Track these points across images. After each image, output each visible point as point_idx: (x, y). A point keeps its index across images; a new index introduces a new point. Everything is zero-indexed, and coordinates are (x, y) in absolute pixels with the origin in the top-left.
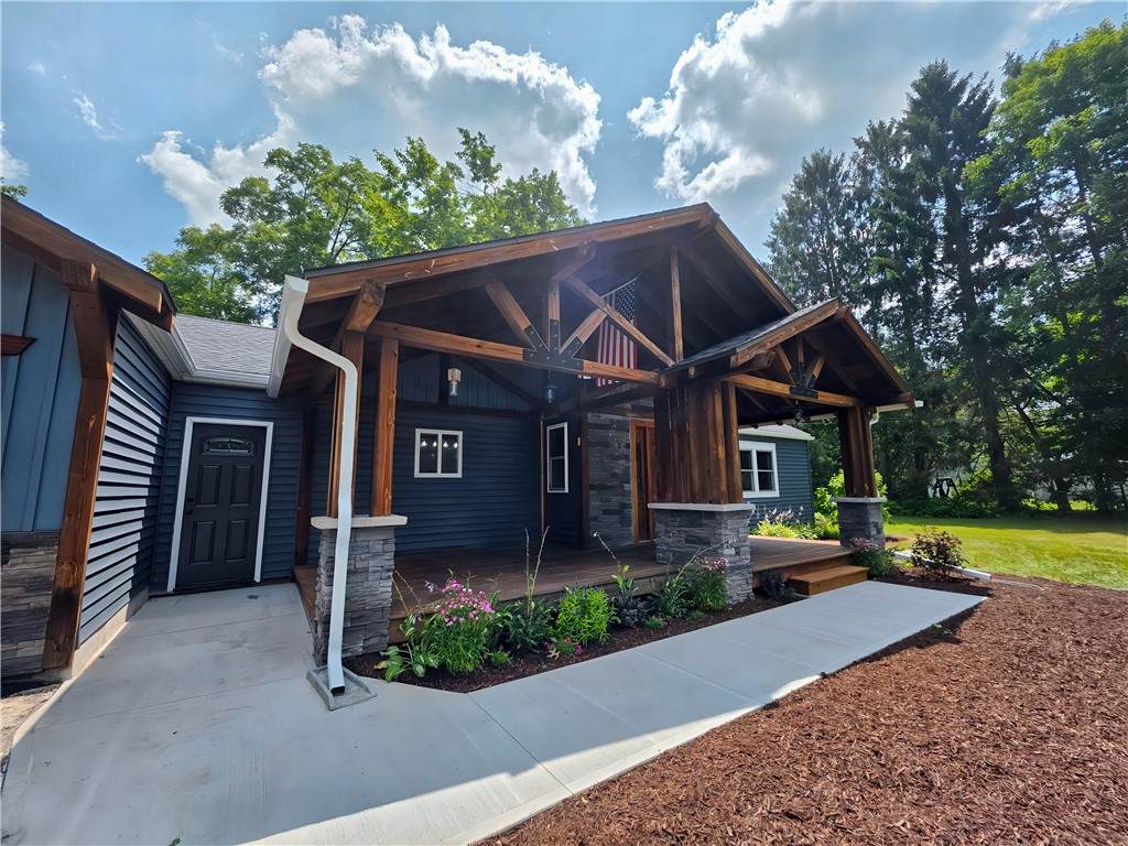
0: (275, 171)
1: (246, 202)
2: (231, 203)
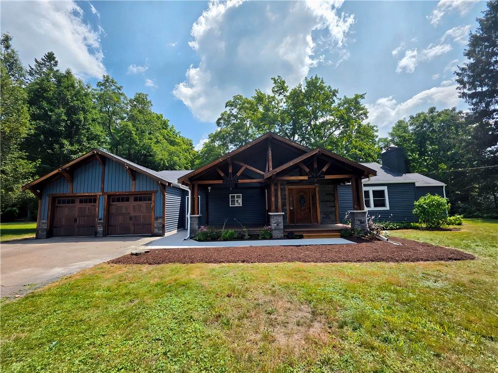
0: (229, 108)
1: (222, 121)
2: (218, 123)
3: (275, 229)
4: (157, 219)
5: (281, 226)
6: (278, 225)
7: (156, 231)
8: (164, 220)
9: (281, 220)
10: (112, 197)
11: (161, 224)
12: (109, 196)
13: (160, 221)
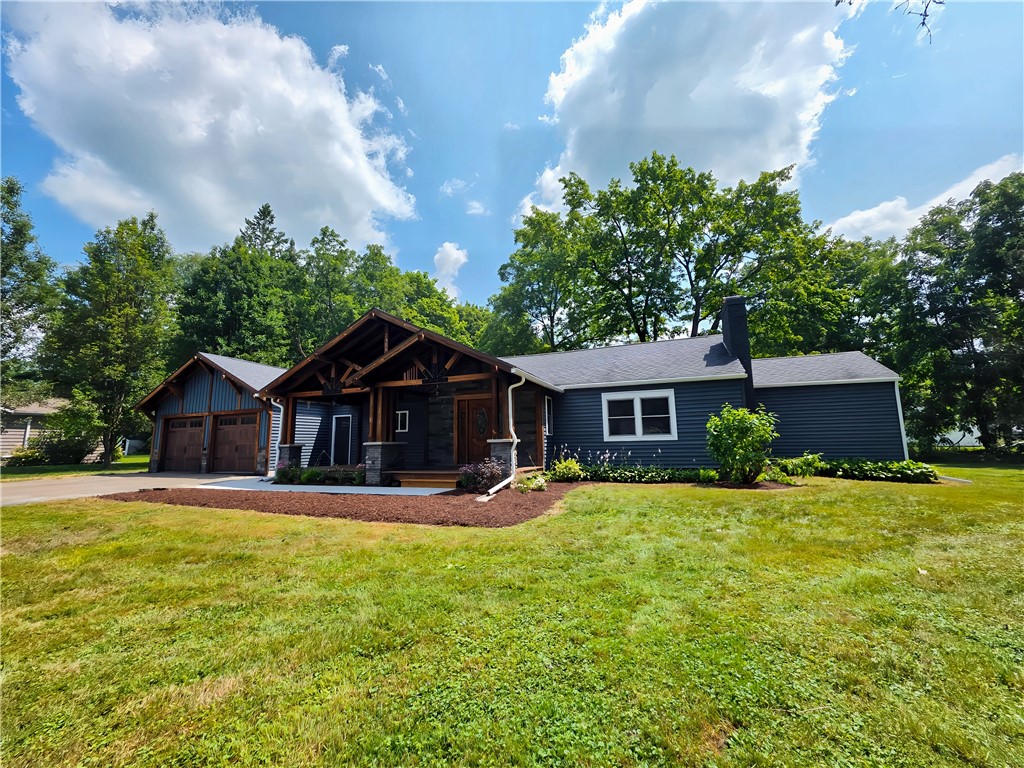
1: (510, 271)
3: (369, 470)
4: (260, 450)
5: (378, 465)
6: (373, 463)
7: (259, 467)
8: (267, 452)
9: (377, 454)
10: (220, 418)
11: (264, 457)
12: (216, 417)
13: (263, 453)
